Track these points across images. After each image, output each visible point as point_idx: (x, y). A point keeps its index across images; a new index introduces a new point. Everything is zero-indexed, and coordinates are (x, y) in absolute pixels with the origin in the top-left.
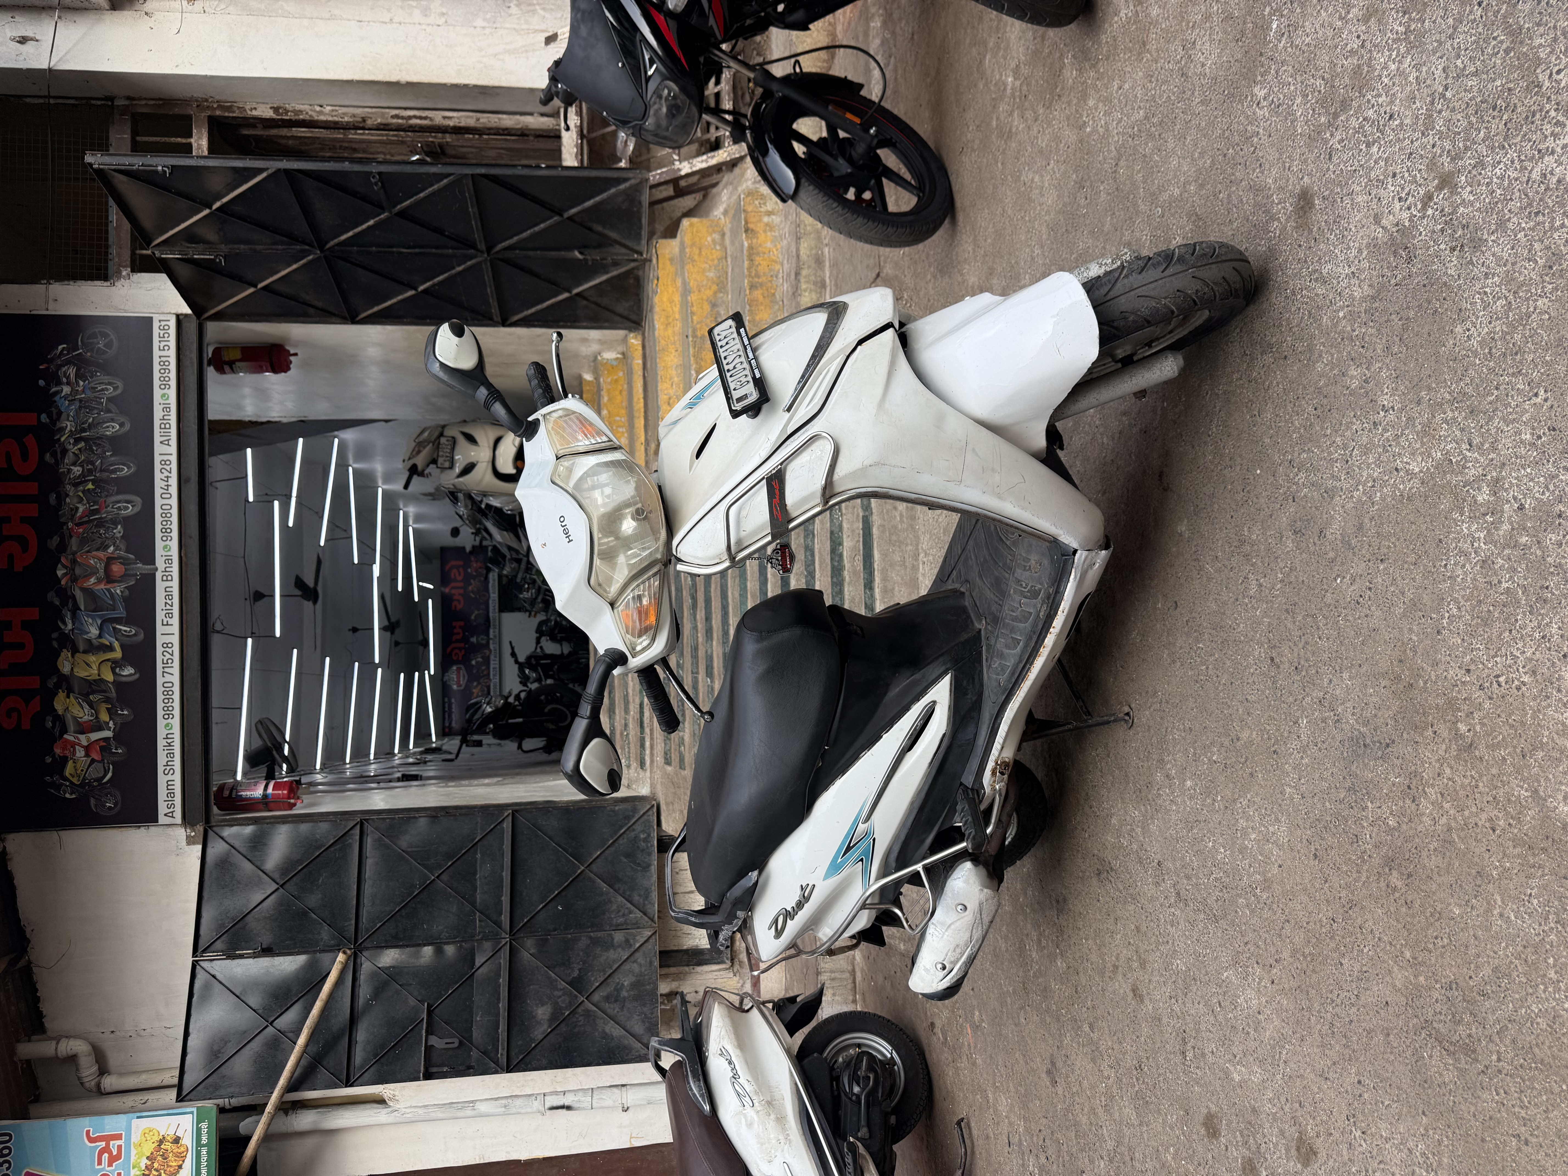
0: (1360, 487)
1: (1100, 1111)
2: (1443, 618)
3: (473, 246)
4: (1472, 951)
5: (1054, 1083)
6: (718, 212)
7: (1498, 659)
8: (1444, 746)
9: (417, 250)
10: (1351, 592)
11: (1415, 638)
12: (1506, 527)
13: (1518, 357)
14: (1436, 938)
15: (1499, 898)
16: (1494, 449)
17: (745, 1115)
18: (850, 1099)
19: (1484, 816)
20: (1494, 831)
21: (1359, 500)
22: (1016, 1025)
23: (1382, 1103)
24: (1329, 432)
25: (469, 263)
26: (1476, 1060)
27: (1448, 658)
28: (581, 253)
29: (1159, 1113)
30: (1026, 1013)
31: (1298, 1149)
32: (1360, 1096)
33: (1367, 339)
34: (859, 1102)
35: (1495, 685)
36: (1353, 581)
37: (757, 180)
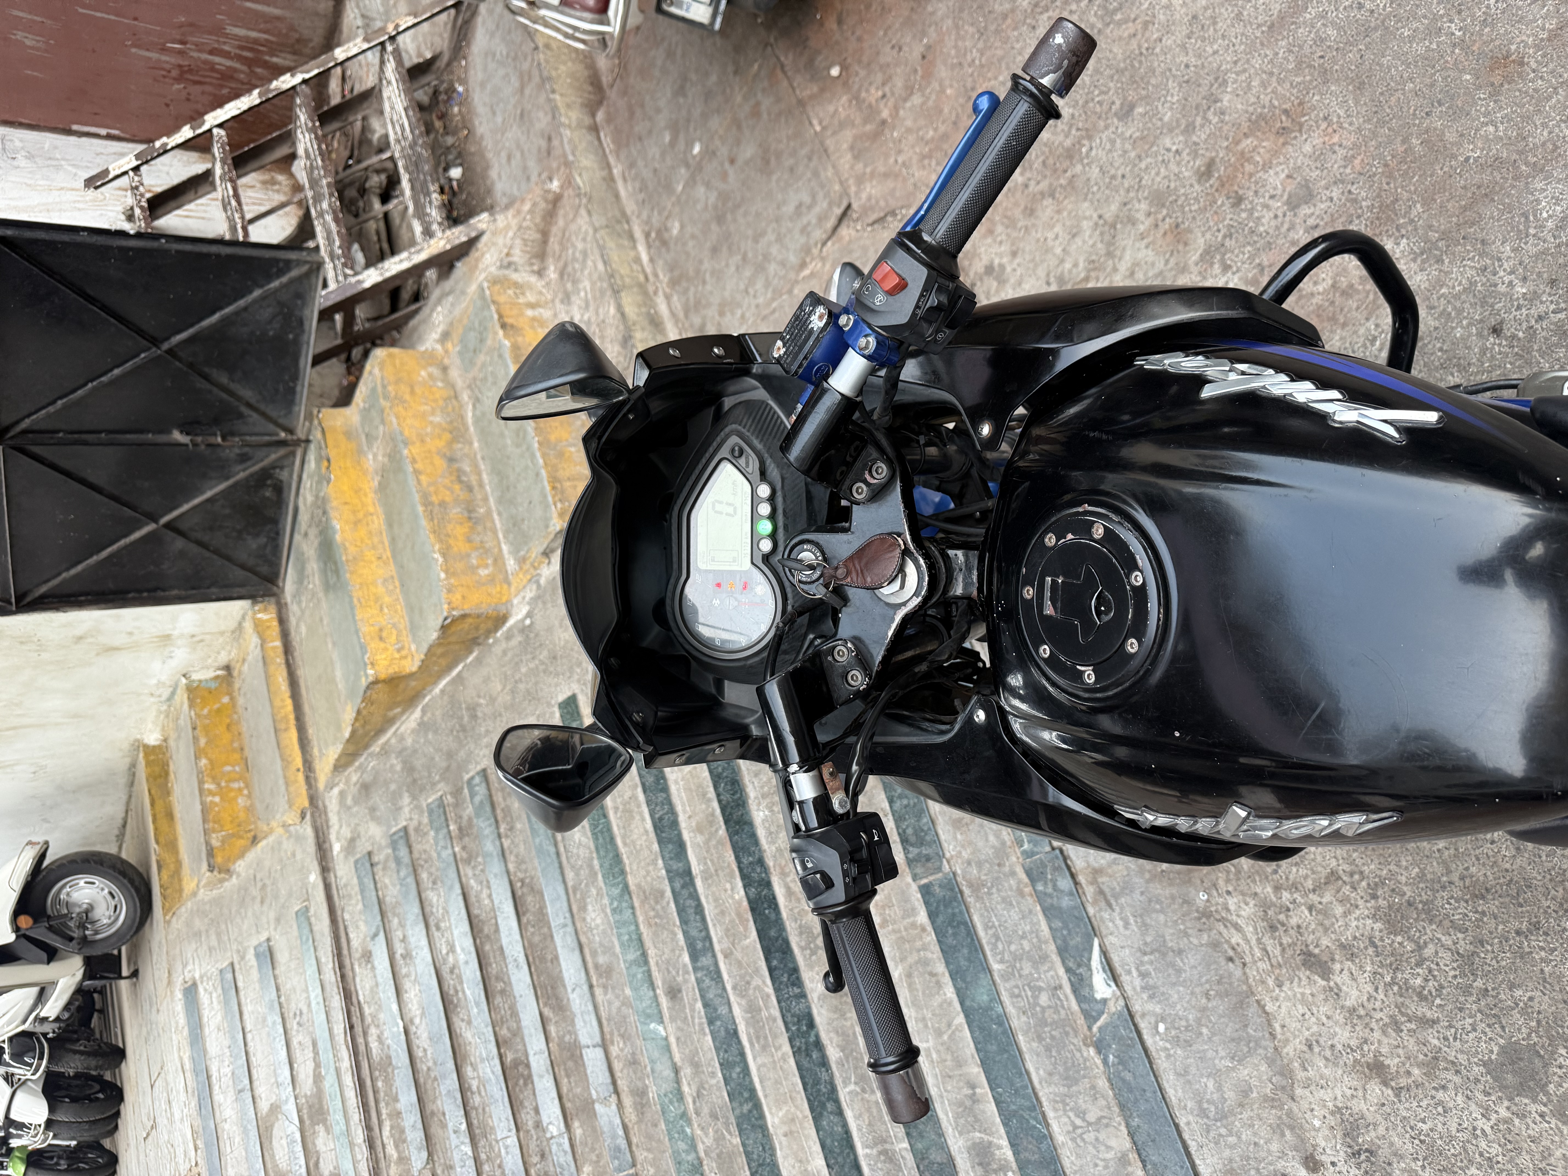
6: (430, 341)
28: (185, 433)
37: (505, 263)
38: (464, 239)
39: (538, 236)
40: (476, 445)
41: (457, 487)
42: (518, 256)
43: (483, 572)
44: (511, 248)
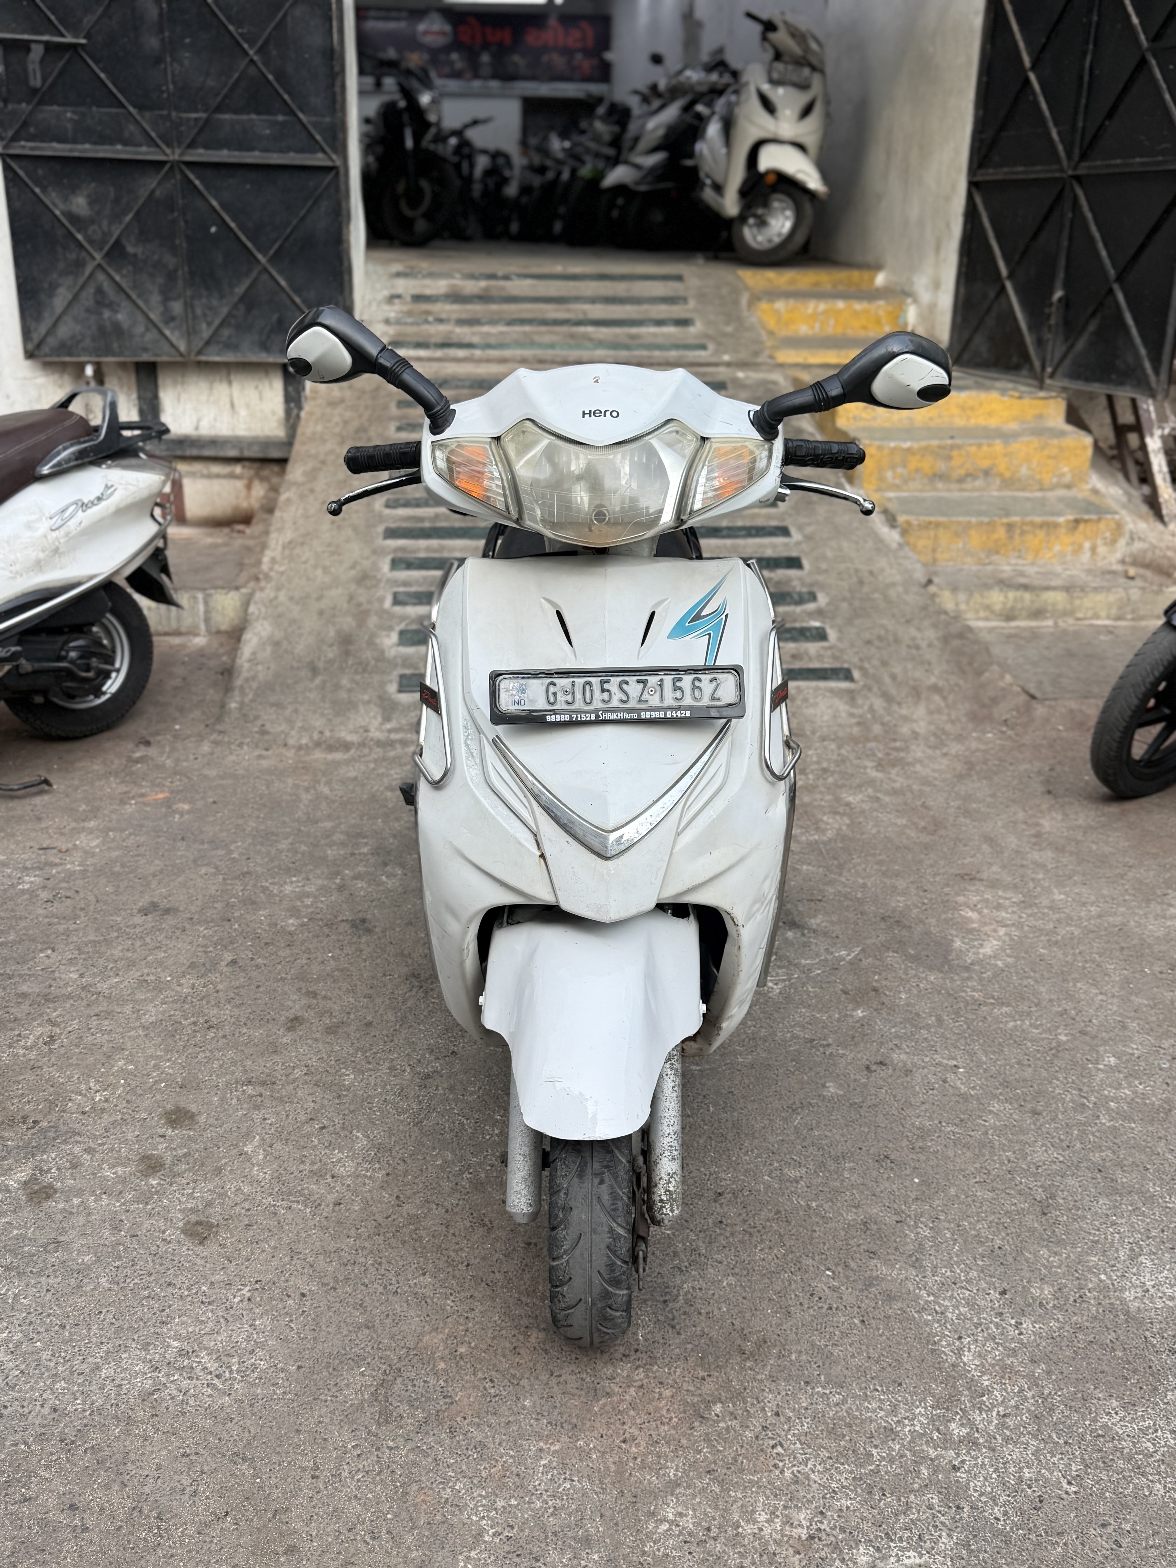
0: (931, 1298)
1: (135, 974)
2: (824, 1387)
3: (1084, 156)
4: (493, 1420)
5: (145, 912)
6: (1096, 481)
7: (798, 1445)
8: (692, 1388)
9: (1086, 78)
10: (821, 1287)
11: (793, 1357)
12: (932, 1453)
13: (1100, 1464)
14: (491, 1381)
15: (557, 1448)
16: (1007, 1440)
17: (39, 520)
18: (62, 649)
19: (636, 1432)
20: (624, 1441)
21: (918, 1297)
22: (195, 861)
23: (291, 1321)
24: (980, 1263)
25: (1060, 148)
26: (379, 1425)
27: (784, 1393)
28: (1060, 300)
29: (167, 1051)
30: (214, 875)
31: (199, 1223)
32: (289, 1296)
33: (1085, 1305)
34: (60, 659)
35: (772, 1442)
36: (834, 1289)
37: (1135, 537)
38: (1165, 511)
39: (1148, 560)
40: (995, 493)
41: (962, 472)
42: (1138, 546)
43: (889, 475)
44: (1144, 540)
